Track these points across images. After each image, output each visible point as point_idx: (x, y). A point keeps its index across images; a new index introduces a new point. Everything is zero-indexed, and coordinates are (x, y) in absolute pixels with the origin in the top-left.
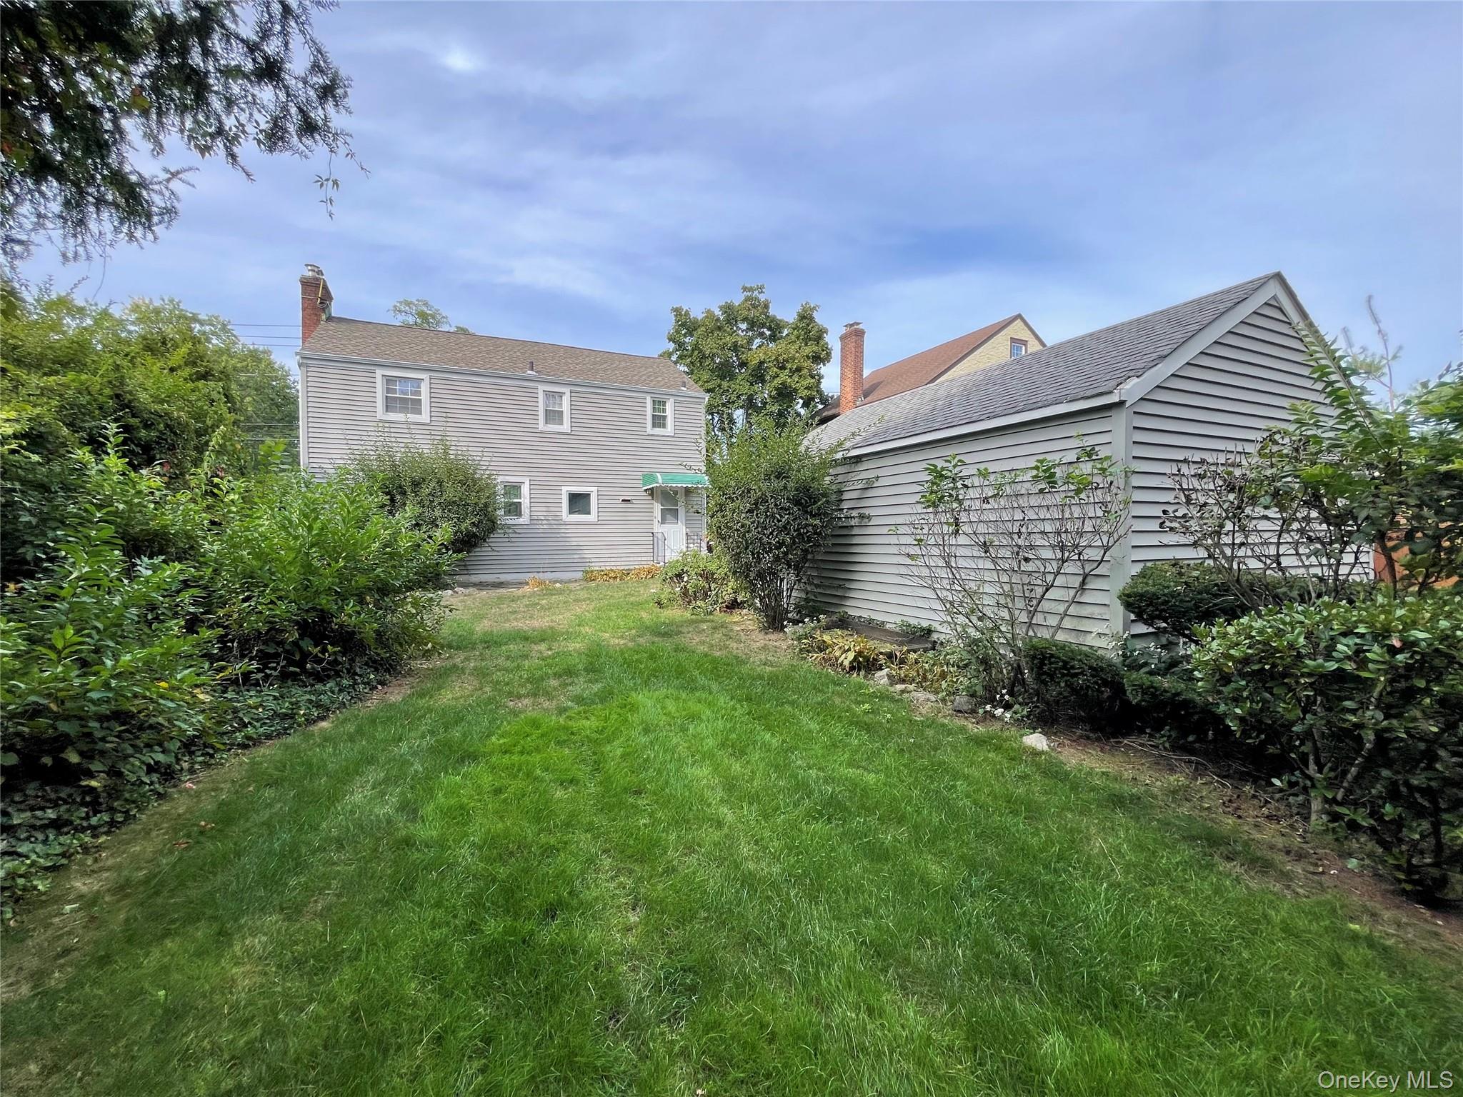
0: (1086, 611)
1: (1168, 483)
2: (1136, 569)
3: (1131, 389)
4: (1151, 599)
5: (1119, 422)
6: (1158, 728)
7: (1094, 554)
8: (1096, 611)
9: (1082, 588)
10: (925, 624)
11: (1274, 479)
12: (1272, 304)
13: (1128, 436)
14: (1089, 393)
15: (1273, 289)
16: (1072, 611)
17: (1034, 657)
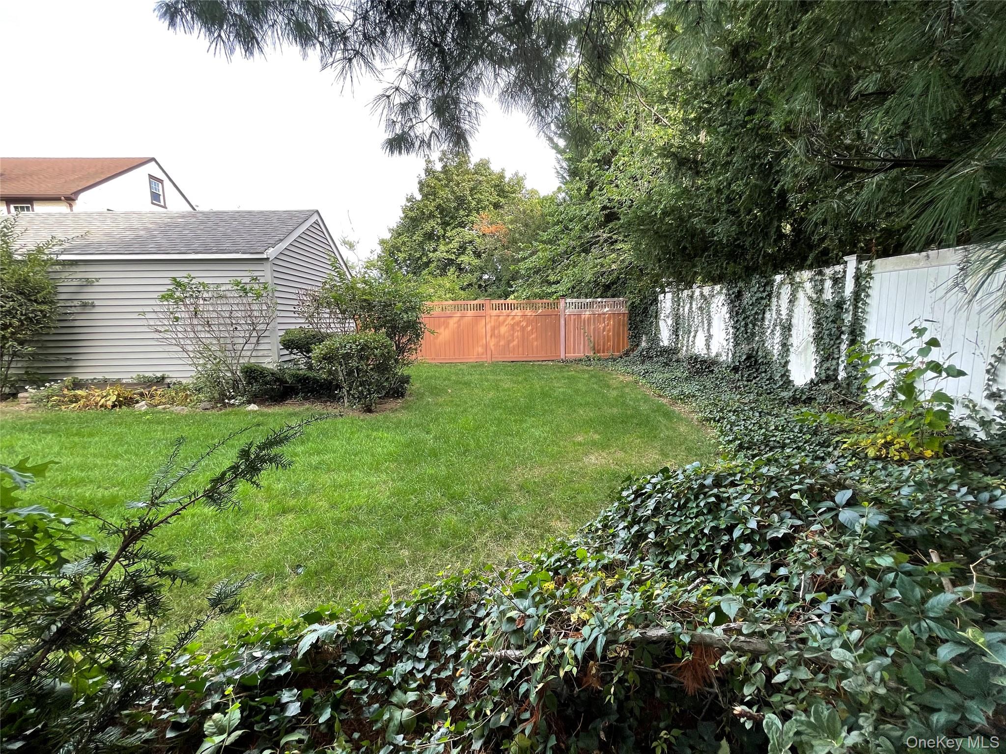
0: (261, 353)
1: (295, 297)
2: (282, 333)
3: (271, 253)
4: (292, 341)
5: (267, 267)
6: (297, 394)
7: (263, 327)
8: (265, 353)
9: (258, 343)
10: (159, 375)
11: (327, 298)
12: (316, 223)
13: (272, 274)
14: (252, 251)
15: (315, 217)
16: (254, 354)
17: (247, 372)
